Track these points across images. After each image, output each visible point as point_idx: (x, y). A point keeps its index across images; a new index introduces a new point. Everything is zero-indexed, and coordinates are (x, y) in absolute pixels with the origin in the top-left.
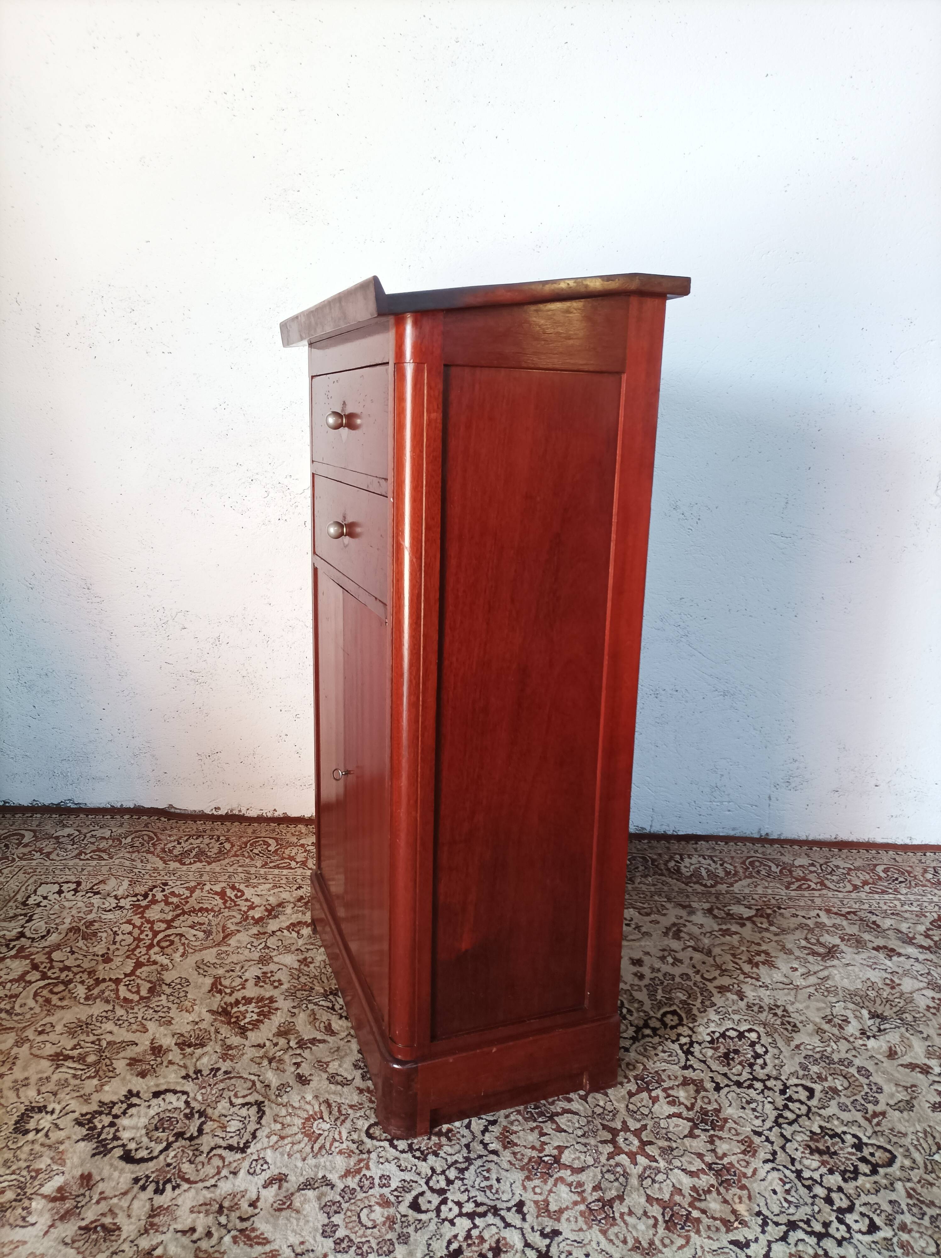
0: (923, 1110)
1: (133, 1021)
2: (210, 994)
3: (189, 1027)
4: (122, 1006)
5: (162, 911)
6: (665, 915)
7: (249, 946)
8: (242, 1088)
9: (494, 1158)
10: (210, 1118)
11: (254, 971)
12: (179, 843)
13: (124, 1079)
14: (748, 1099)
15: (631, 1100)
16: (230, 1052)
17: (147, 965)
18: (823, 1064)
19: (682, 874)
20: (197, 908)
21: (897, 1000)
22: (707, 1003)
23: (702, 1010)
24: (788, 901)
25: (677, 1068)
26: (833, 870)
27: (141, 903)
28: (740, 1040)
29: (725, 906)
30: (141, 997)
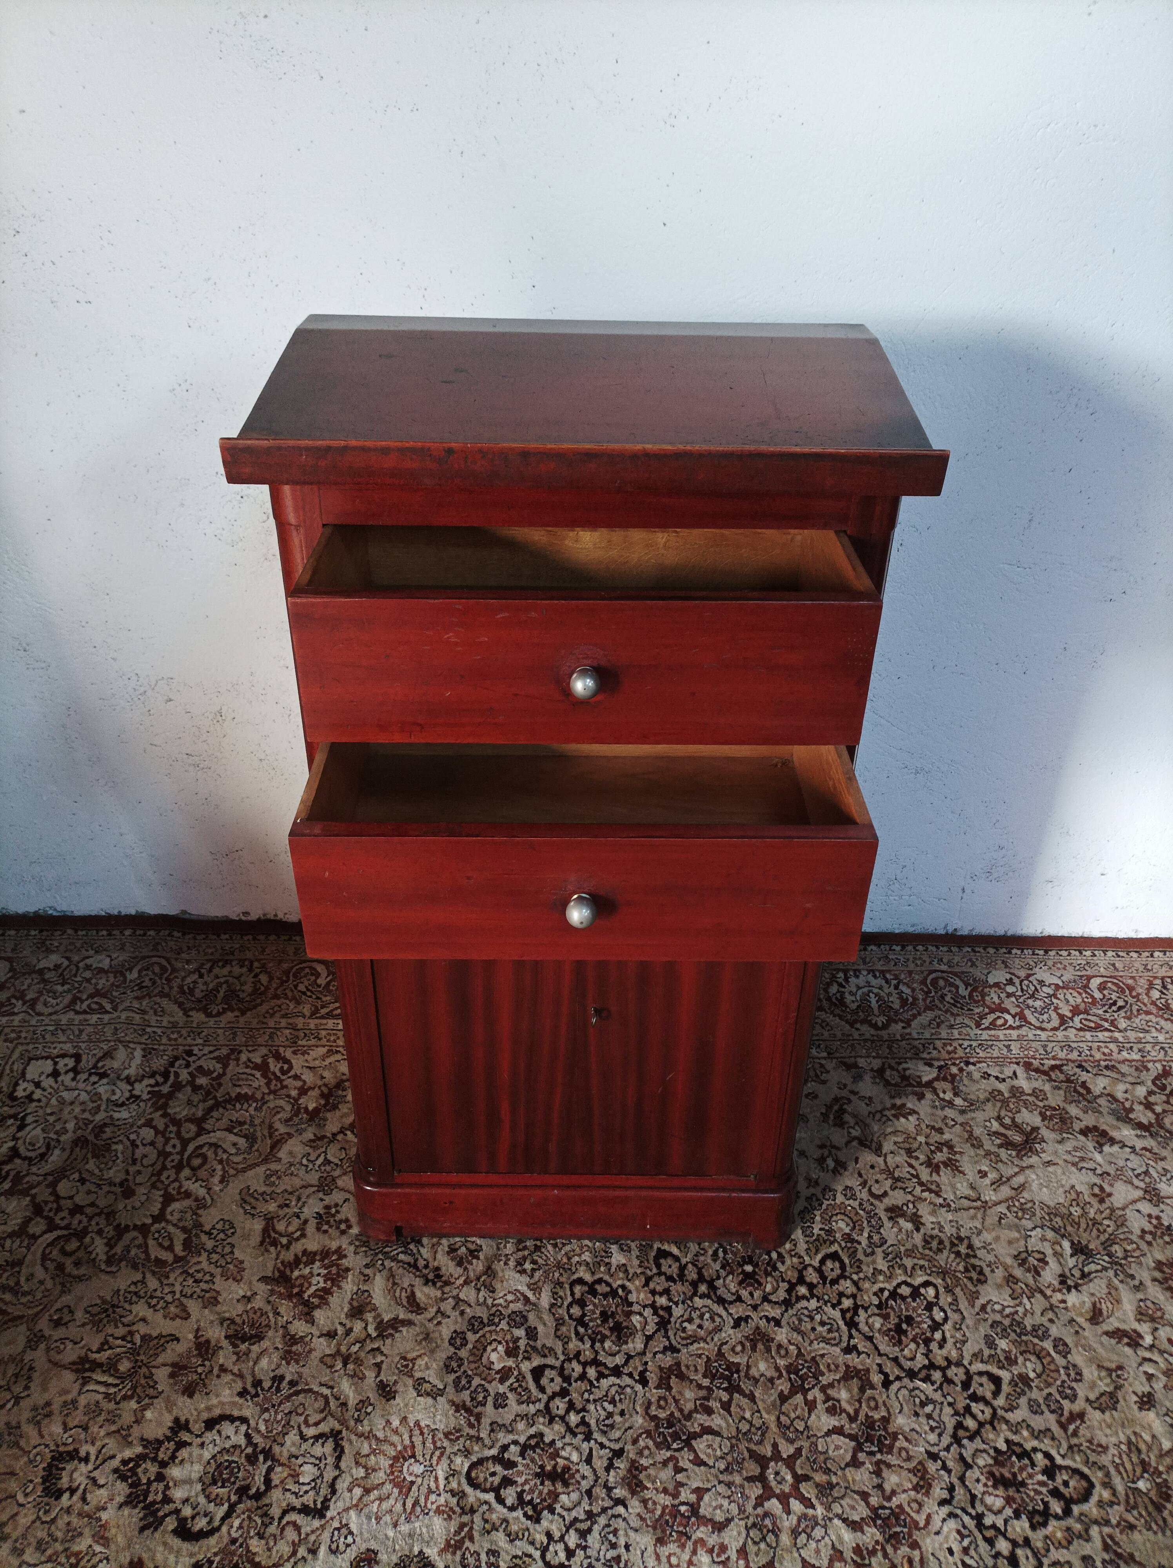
0: (1128, 1406)
1: (169, 1298)
2: (263, 1249)
3: (240, 1308)
4: (154, 1273)
5: (189, 1102)
6: (824, 1082)
7: (305, 1161)
8: (313, 1406)
9: (620, 1509)
10: (278, 1461)
11: (313, 1207)
12: (201, 976)
13: (168, 1400)
14: (923, 1398)
15: (784, 1409)
16: (294, 1348)
17: (178, 1200)
18: (1013, 1336)
19: (847, 1007)
20: (233, 1095)
21: (1106, 1222)
22: (876, 1238)
23: (869, 1250)
24: (978, 1050)
25: (838, 1350)
26: (1036, 989)
27: (161, 1088)
28: (914, 1300)
29: (899, 1064)
30: (175, 1256)
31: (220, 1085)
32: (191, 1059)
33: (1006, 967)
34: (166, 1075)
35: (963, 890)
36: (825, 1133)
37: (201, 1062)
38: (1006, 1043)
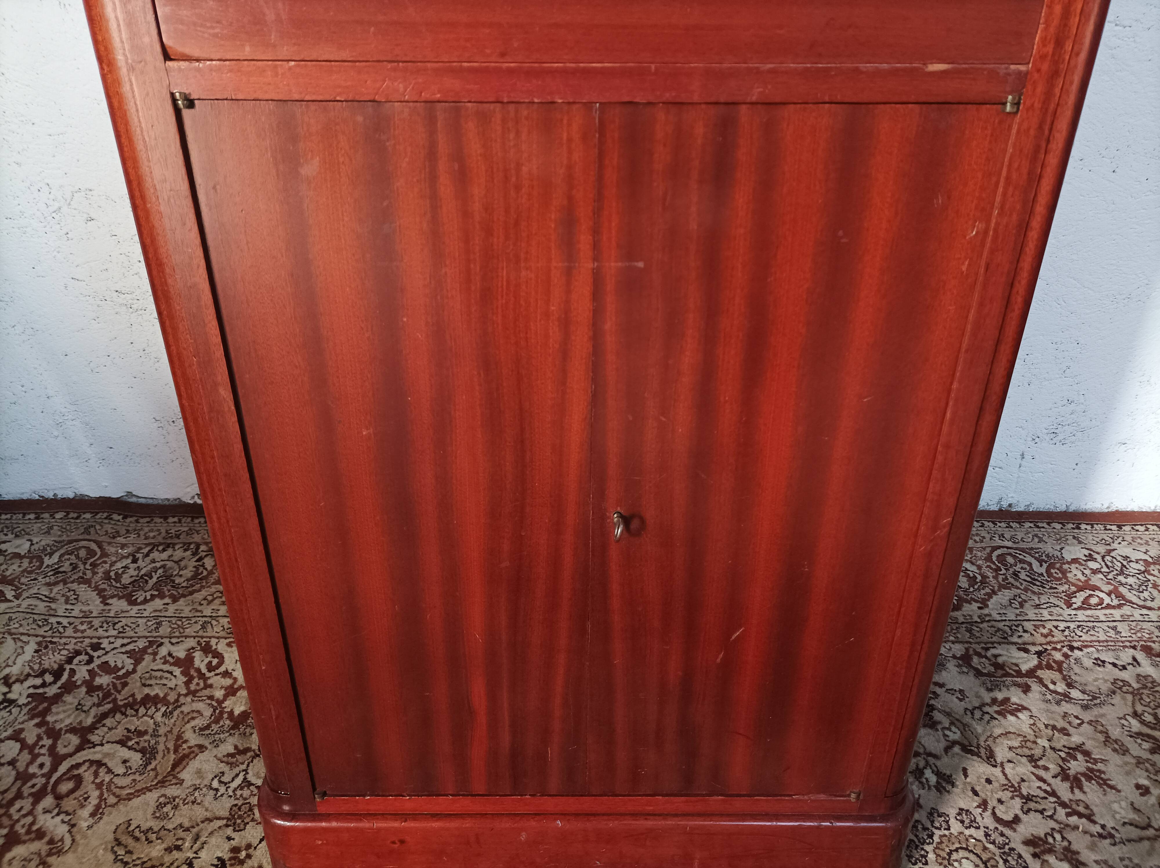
5: (79, 707)
12: (135, 561)
17: (24, 842)
20: (139, 697)
24: (1078, 633)
26: (1123, 565)
27: (47, 690)
29: (987, 649)
31: (125, 685)
32: (95, 654)
33: (1080, 542)
34: (57, 674)
35: (1023, 456)
37: (110, 659)
38: (1112, 624)
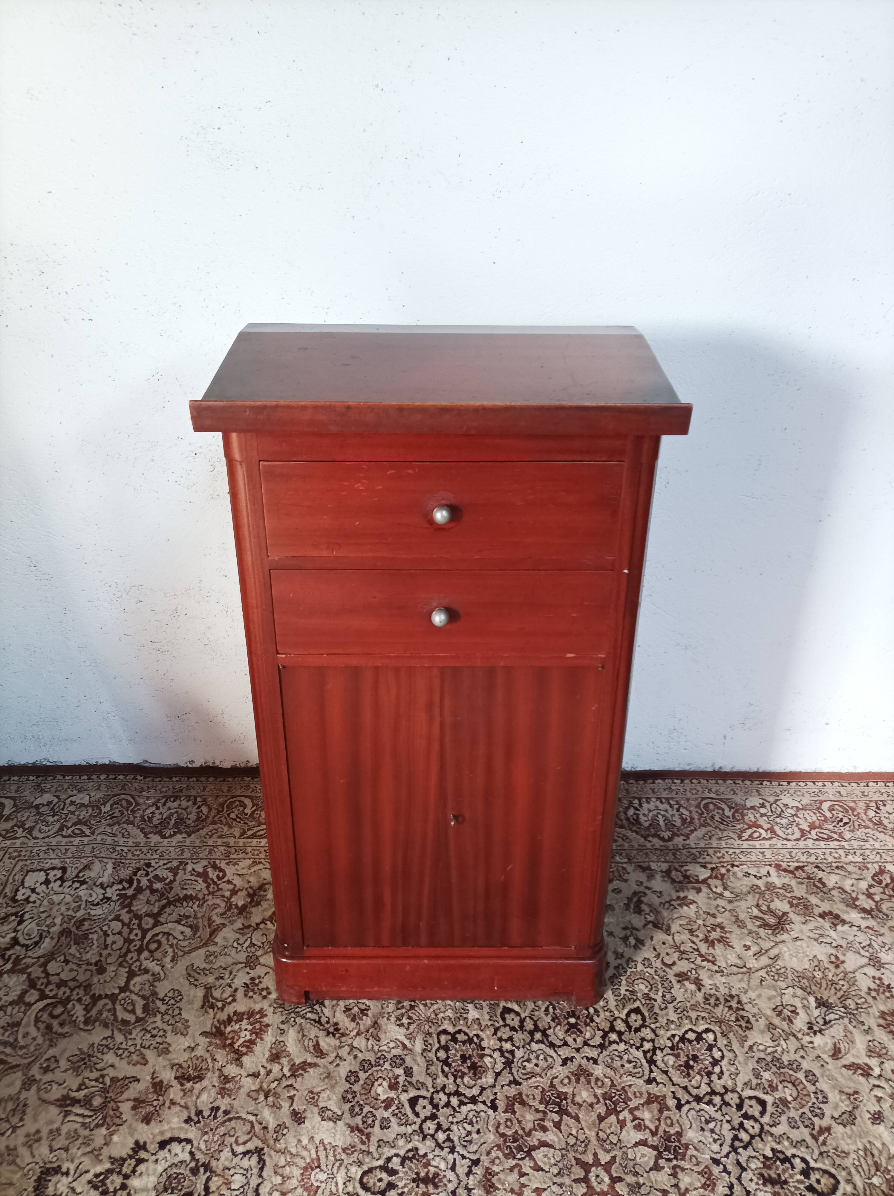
0: (864, 1123)
1: (132, 1049)
2: (203, 1011)
3: (186, 1056)
4: (120, 1030)
5: (148, 902)
6: (626, 881)
7: (235, 945)
8: (241, 1130)
10: (214, 1172)
11: (241, 979)
12: (158, 808)
13: (130, 1127)
14: (707, 1117)
15: (601, 1126)
16: (227, 1086)
17: (139, 975)
18: (774, 1069)
19: (641, 825)
20: (181, 896)
21: (841, 982)
22: (668, 996)
23: (663, 1006)
24: (740, 856)
25: (642, 1082)
26: (782, 811)
27: (127, 891)
28: (698, 1043)
29: (682, 866)
30: (137, 1017)
31: (171, 888)
32: (150, 870)
33: (760, 794)
34: (130, 882)
35: (725, 737)
36: (628, 918)
37: (159, 873)
38: (762, 850)
